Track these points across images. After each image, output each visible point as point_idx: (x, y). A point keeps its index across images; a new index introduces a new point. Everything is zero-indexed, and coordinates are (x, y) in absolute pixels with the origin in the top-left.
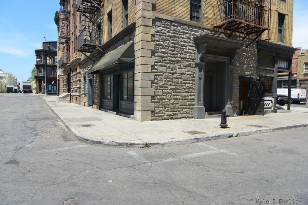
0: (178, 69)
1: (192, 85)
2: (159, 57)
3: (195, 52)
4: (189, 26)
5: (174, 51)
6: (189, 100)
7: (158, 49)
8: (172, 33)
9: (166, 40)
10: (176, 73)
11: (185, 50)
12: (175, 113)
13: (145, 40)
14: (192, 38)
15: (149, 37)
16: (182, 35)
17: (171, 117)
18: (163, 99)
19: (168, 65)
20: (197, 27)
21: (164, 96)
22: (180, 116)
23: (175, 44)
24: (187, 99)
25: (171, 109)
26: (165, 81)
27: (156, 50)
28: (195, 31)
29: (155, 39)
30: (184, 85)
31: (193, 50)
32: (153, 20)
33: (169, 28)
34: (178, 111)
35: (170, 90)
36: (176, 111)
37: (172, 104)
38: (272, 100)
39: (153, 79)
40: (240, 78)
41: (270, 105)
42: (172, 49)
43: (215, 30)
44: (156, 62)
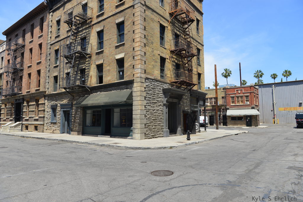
0: (156, 107)
1: (162, 117)
2: (148, 100)
4: (160, 82)
5: (154, 96)
7: (147, 96)
8: (153, 86)
9: (151, 90)
11: (159, 96)
12: (155, 134)
14: (161, 89)
15: (143, 89)
16: (157, 87)
17: (153, 137)
18: (149, 126)
19: (152, 105)
20: (163, 82)
21: (150, 124)
22: (157, 136)
23: (154, 92)
24: (160, 125)
25: (153, 132)
26: (150, 115)
28: (163, 85)
29: (146, 90)
30: (159, 117)
31: (162, 96)
32: (145, 79)
33: (152, 83)
34: (156, 133)
35: (152, 120)
37: (154, 129)
38: (198, 125)
39: (145, 114)
40: (183, 111)
41: (197, 127)
42: (153, 95)
43: (172, 84)
44: (146, 103)
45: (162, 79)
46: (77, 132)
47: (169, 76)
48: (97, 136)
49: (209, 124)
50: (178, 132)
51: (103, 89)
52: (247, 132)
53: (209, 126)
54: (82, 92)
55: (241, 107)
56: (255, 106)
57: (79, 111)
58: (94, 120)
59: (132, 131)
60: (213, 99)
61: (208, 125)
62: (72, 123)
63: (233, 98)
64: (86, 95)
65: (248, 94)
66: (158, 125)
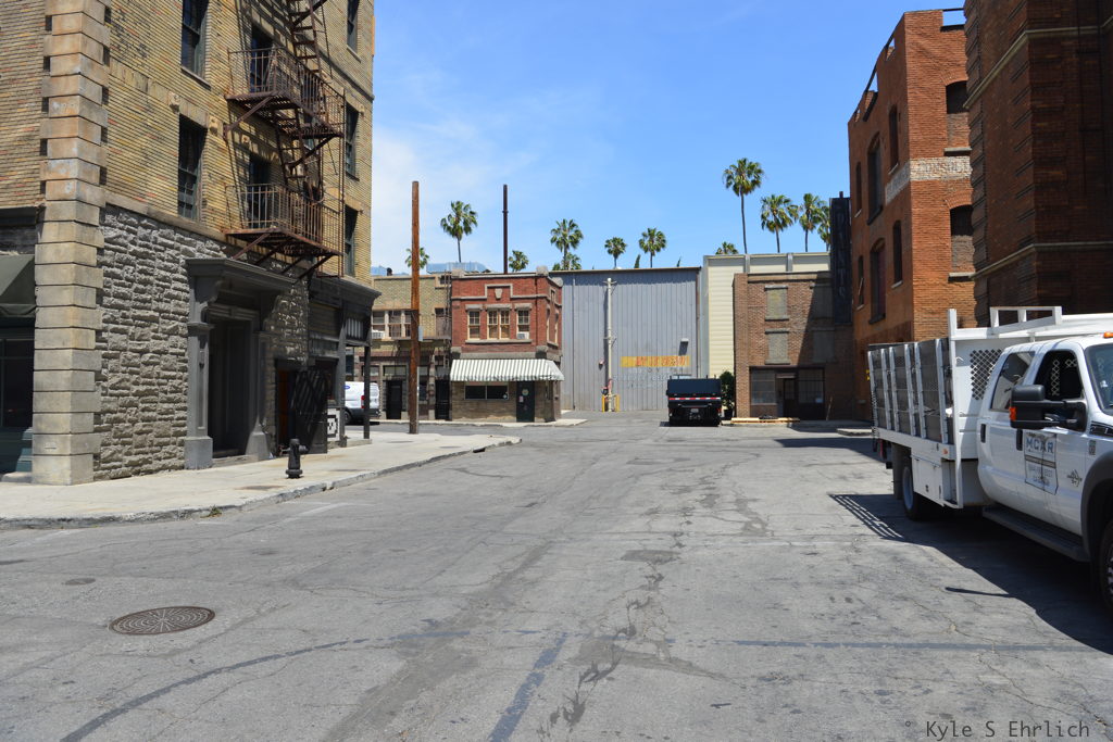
0: (152, 341)
1: (180, 381)
2: (112, 307)
3: (188, 295)
4: (176, 228)
5: (143, 292)
6: (175, 422)
7: (109, 287)
8: (141, 246)
9: (128, 263)
10: (148, 352)
11: (167, 291)
12: (147, 456)
13: (83, 261)
14: (182, 261)
15: (91, 256)
16: (160, 251)
17: (137, 469)
18: (118, 421)
19: (131, 329)
20: (192, 233)
21: (121, 411)
22: (156, 464)
23: (146, 273)
24: (172, 419)
25: (136, 447)
26: (123, 372)
27: (105, 289)
28: (189, 243)
29: (105, 259)
30: (165, 381)
31: (182, 291)
32: (101, 209)
33: (135, 233)
34: (152, 452)
35: (134, 395)
36: (147, 453)
37: (139, 433)
38: (338, 417)
39: (98, 368)
40: (278, 361)
41: (333, 427)
42: (141, 286)
43: (230, 242)
44: (105, 321)
45: (185, 220)
47: (219, 205)
49: (383, 414)
50: (252, 444)
52: (518, 441)
53: (383, 419)
55: (502, 350)
56: (547, 348)
59: (29, 444)
60: (403, 315)
61: (378, 416)
63: (475, 314)
65: (528, 305)
66: (160, 420)
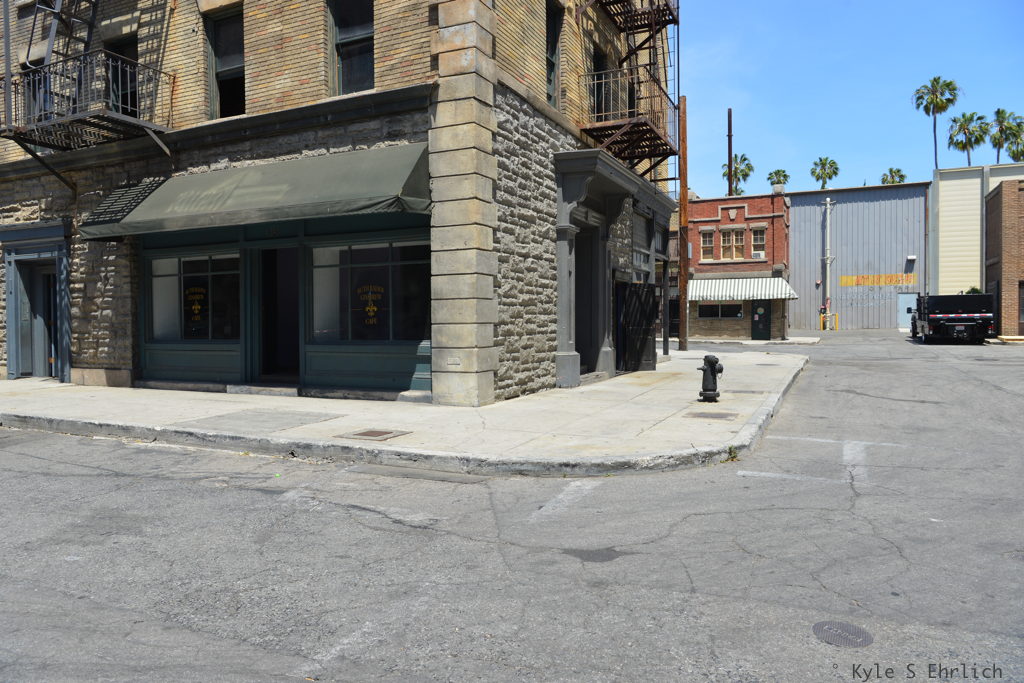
0: (532, 244)
1: (552, 290)
2: (503, 202)
6: (549, 335)
7: (501, 180)
10: (529, 256)
12: (530, 373)
17: (525, 389)
18: (509, 333)
19: (518, 230)
21: (512, 323)
23: (526, 167)
24: (547, 332)
25: (523, 363)
26: (513, 279)
27: (498, 183)
28: (556, 137)
29: (498, 146)
30: (540, 290)
31: (554, 190)
32: (494, 86)
33: (518, 119)
34: (534, 369)
35: (521, 305)
36: (530, 370)
37: (525, 348)
39: (495, 272)
42: (523, 181)
44: (500, 219)
45: (553, 109)
46: (102, 373)
48: (221, 387)
51: (247, 145)
54: (121, 164)
57: (108, 263)
58: (197, 307)
59: (427, 360)
62: (75, 324)
64: (147, 180)
66: (539, 333)
